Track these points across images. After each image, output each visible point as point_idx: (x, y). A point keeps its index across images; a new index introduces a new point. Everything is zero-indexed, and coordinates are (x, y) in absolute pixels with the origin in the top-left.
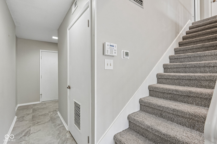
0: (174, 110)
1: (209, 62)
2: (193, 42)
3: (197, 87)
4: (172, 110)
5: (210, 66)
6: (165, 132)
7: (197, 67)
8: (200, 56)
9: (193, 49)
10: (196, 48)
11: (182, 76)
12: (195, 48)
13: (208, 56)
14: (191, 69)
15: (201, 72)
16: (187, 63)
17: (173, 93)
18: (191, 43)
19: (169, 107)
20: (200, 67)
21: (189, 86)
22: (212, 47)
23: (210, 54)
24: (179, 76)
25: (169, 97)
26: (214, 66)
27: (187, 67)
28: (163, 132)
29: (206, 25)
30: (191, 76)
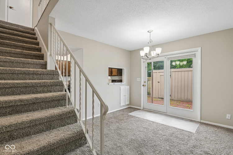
0: (31, 121)
1: (37, 70)
2: (6, 45)
3: (33, 93)
4: (28, 122)
5: (37, 74)
6: (38, 147)
7: (26, 74)
8: (23, 63)
9: (11, 53)
10: (15, 53)
11: (17, 84)
12: (13, 52)
13: (31, 64)
14: (20, 76)
15: (30, 79)
16: (16, 69)
17: (16, 104)
18: (4, 44)
19: (24, 121)
20: (29, 74)
21: (25, 94)
22: (29, 56)
23: (32, 63)
24: (13, 84)
25: (8, 112)
26: (40, 74)
27: (15, 74)
28: (35, 149)
29: (11, 30)
30: (28, 83)
